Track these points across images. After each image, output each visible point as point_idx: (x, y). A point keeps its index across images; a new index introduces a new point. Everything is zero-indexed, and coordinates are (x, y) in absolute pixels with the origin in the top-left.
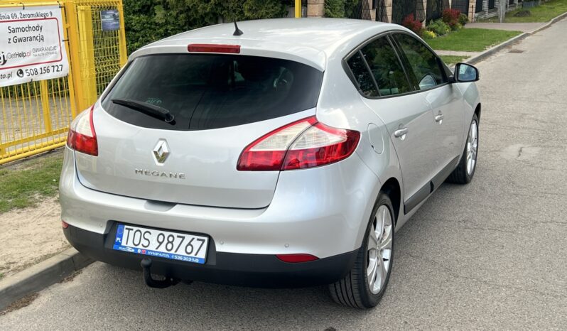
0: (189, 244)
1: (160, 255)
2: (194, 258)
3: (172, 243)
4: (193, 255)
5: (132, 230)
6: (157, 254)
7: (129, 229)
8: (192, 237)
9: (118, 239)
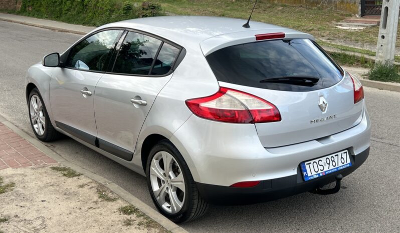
0: (342, 158)
1: (332, 171)
2: (347, 164)
3: (334, 161)
4: (345, 163)
5: (310, 163)
6: (331, 171)
7: (309, 164)
8: (341, 153)
9: (305, 173)
